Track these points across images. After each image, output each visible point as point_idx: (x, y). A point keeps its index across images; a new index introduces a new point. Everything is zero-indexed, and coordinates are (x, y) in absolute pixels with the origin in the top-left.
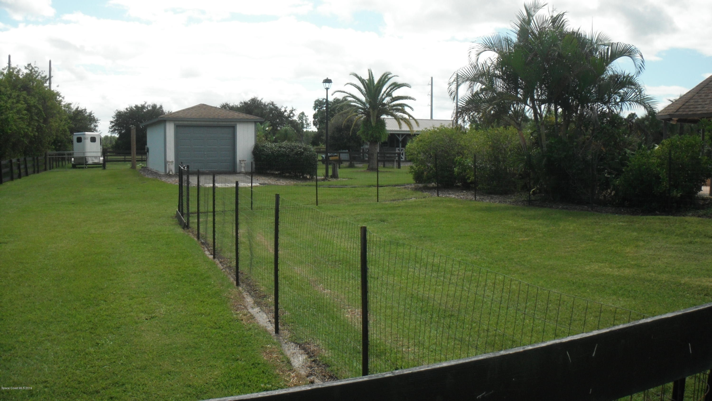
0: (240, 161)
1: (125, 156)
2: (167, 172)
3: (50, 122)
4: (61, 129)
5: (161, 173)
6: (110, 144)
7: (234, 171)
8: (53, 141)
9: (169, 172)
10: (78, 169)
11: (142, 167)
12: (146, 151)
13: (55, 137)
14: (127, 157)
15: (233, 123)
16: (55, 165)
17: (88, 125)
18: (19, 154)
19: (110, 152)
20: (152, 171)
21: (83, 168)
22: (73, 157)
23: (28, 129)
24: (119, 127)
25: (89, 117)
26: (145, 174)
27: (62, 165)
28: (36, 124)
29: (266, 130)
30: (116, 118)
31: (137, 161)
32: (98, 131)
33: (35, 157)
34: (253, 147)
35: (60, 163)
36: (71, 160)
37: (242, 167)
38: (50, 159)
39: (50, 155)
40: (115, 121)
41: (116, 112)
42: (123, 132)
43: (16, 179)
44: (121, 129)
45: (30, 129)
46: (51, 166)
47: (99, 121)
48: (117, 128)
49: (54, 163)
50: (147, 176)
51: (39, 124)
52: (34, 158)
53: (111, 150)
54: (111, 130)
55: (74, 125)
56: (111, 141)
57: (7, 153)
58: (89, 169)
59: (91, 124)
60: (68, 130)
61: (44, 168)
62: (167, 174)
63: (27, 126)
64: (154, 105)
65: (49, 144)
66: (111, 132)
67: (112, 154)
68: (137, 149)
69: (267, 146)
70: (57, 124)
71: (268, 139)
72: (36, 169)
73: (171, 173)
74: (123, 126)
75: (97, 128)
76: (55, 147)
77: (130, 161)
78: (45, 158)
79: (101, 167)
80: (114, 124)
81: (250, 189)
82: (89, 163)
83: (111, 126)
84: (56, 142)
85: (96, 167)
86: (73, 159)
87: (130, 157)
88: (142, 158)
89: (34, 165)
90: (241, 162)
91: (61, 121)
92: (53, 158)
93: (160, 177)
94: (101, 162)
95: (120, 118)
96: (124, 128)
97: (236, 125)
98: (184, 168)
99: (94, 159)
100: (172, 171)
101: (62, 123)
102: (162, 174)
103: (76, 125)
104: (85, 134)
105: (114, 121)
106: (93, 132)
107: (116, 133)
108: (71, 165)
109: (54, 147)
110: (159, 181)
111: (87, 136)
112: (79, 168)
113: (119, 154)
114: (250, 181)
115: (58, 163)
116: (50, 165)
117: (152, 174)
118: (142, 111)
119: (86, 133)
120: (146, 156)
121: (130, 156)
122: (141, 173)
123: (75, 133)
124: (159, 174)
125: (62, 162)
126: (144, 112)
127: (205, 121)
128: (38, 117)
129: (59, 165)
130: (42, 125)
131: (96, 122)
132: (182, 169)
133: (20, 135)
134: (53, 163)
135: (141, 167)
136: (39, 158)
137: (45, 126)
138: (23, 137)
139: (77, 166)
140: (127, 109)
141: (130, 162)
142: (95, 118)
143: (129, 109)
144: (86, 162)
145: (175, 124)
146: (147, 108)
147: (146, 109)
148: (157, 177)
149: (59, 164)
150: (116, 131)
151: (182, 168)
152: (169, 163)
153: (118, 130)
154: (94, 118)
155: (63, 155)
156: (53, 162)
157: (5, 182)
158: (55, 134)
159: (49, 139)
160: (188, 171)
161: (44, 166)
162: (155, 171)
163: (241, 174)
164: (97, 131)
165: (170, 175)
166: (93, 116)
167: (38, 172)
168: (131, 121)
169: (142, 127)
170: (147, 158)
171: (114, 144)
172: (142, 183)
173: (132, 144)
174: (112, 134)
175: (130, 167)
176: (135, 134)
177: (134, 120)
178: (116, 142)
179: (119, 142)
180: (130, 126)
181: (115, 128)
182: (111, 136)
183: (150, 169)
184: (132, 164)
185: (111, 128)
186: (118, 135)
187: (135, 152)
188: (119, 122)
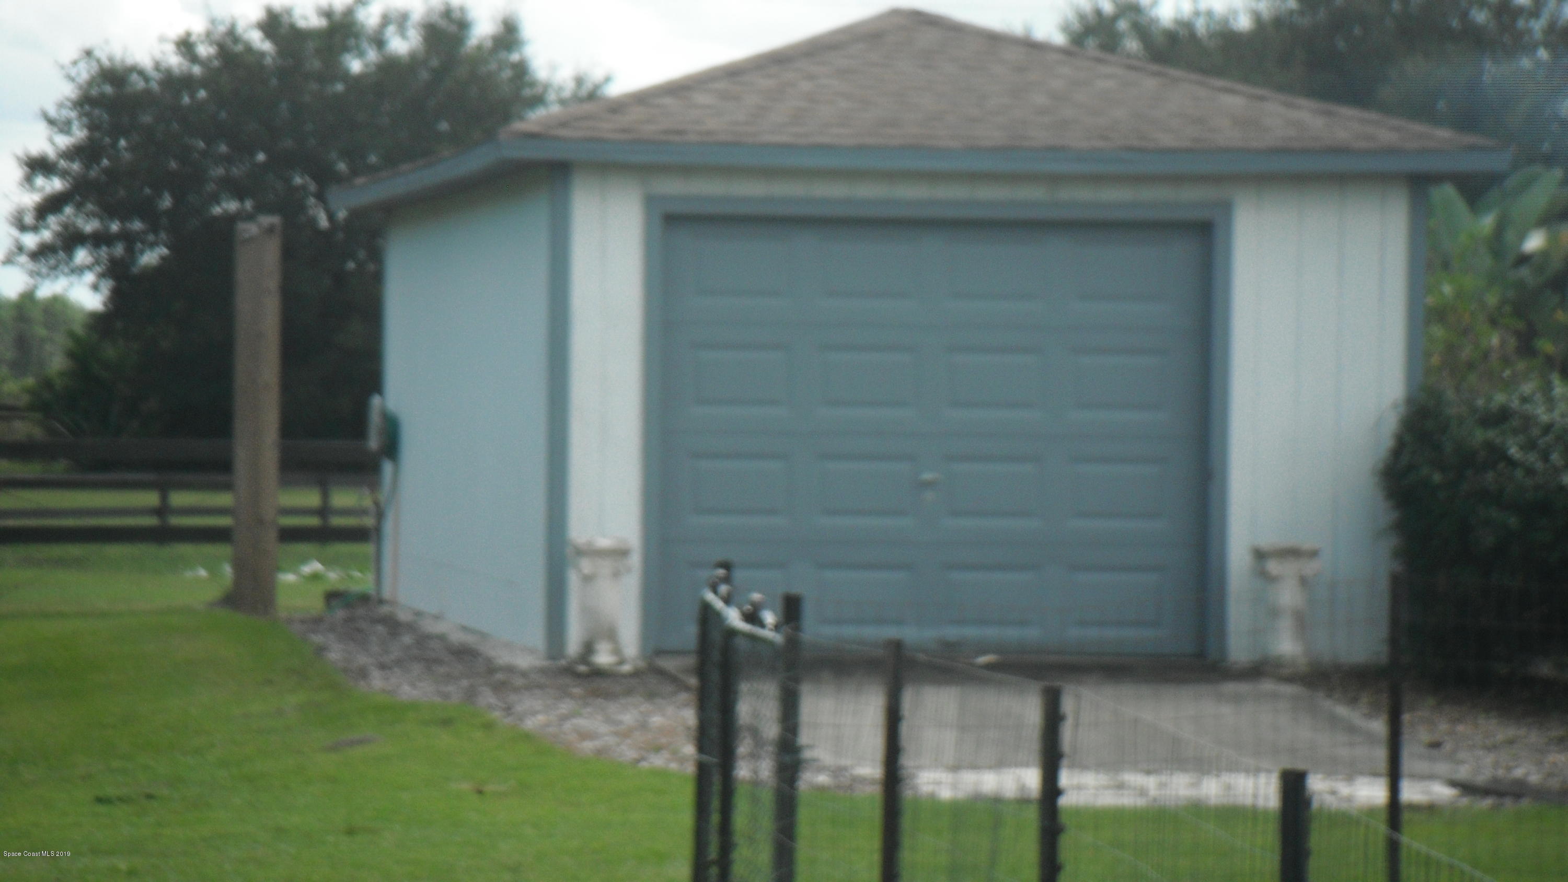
0: (1260, 555)
1: (163, 489)
2: (573, 644)
5: (504, 658)
6: (19, 366)
7: (1201, 654)
9: (589, 649)
11: (332, 597)
12: (374, 443)
14: (179, 499)
15: (1190, 194)
20: (423, 639)
24: (109, 211)
26: (362, 659)
29: (1524, 259)
30: (79, 134)
31: (290, 535)
34: (1391, 424)
37: (1274, 613)
40: (72, 153)
41: (84, 73)
42: (150, 258)
44: (128, 238)
48: (89, 226)
50: (377, 681)
53: (25, 429)
54: (30, 241)
56: (23, 343)
62: (569, 671)
64: (447, 13)
66: (34, 255)
68: (288, 429)
69: (1528, 421)
71: (1546, 346)
73: (604, 658)
74: (147, 211)
77: (215, 535)
80: (56, 184)
81: (1382, 828)
83: (31, 199)
87: (224, 499)
88: (324, 511)
90: (1273, 567)
93: (500, 688)
95: (117, 131)
96: (155, 227)
97: (1227, 208)
98: (752, 617)
100: (611, 635)
102: (524, 662)
105: (64, 155)
107: (79, 271)
110: (489, 726)
113: (105, 465)
114: (1381, 754)
117: (430, 663)
118: (336, 72)
120: (374, 485)
121: (227, 487)
122: (321, 650)
124: (491, 669)
126: (355, 82)
127: (933, 177)
132: (732, 633)
135: (318, 590)
140: (185, 45)
141: (223, 550)
143: (204, 50)
145: (650, 202)
146: (379, 42)
147: (372, 55)
148: (471, 695)
150: (82, 256)
151: (733, 617)
152: (586, 566)
153: (98, 240)
160: (793, 644)
162: (457, 637)
163: (1268, 686)
165: (598, 673)
168: (227, 160)
169: (331, 217)
170: (380, 515)
171: (62, 374)
172: (334, 748)
173: (241, 378)
174: (39, 279)
175: (214, 592)
176: (272, 282)
177: (252, 154)
178: (71, 355)
179: (110, 352)
180: (225, 211)
181: (65, 226)
182: (28, 297)
183: (403, 616)
184: (239, 565)
185: (29, 219)
186: (95, 287)
187: (270, 456)
188: (106, 171)
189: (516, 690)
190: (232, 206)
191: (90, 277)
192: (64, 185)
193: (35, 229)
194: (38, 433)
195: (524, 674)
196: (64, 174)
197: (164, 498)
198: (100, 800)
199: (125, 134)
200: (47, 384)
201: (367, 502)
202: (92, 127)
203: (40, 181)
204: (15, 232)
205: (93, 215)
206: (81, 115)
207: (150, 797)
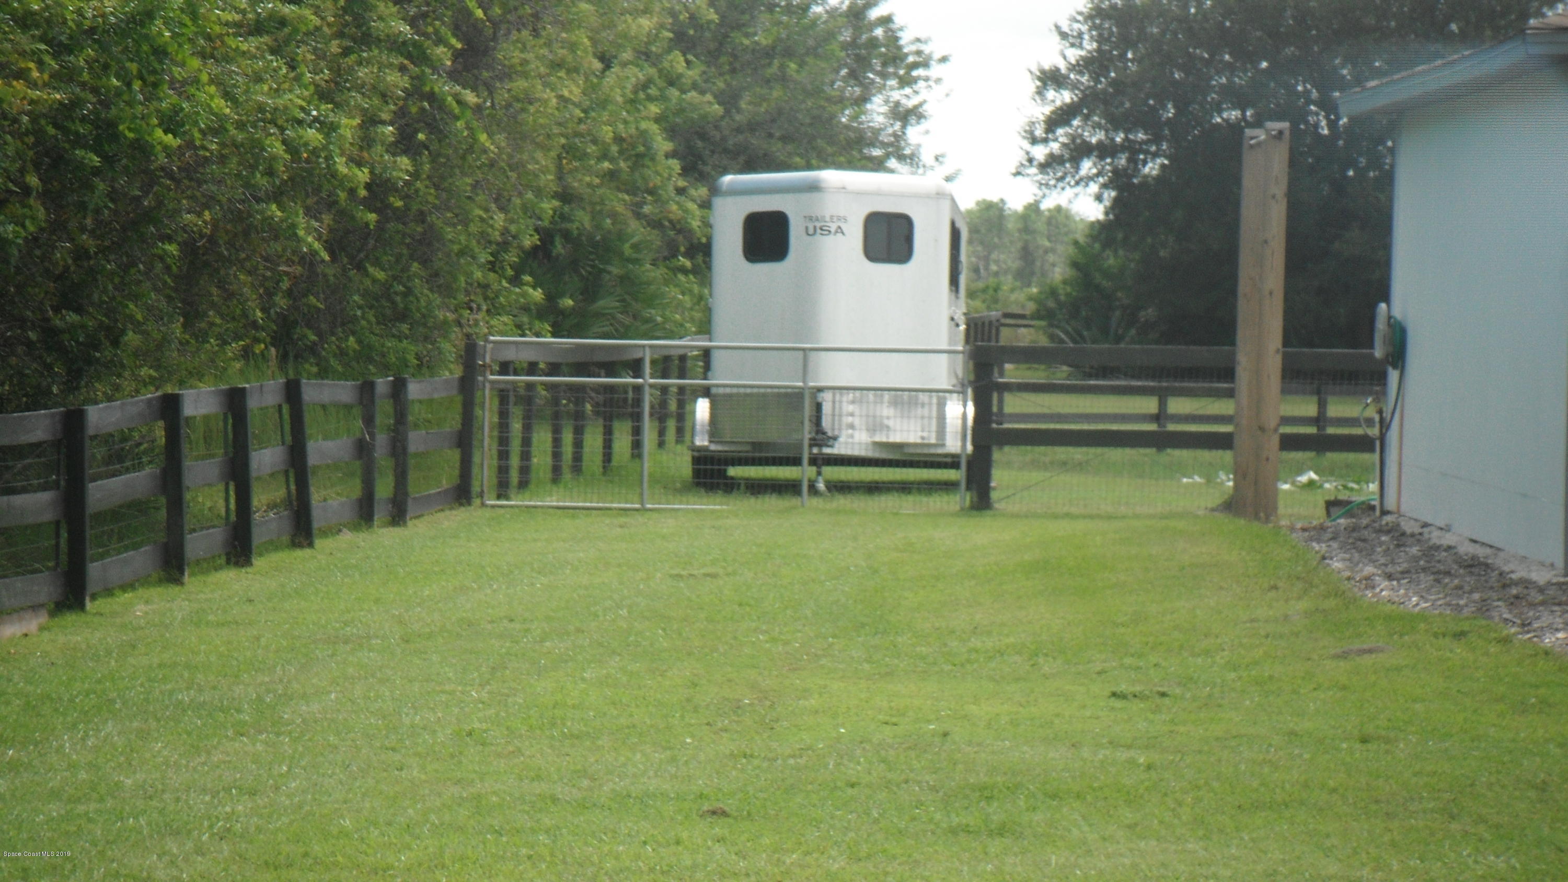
1: (1163, 395)
3: (508, 74)
4: (607, 133)
5: (1519, 572)
6: (1024, 275)
8: (529, 241)
10: (753, 503)
12: (1379, 351)
13: (548, 206)
14: (1177, 405)
16: (541, 459)
17: (841, 101)
18: (235, 346)
19: (1029, 355)
20: (1431, 550)
21: (790, 488)
22: (706, 392)
23: (328, 128)
24: (1115, 123)
25: (846, 36)
26: (1367, 570)
27: (607, 457)
28: (396, 81)
30: (1090, 45)
31: (1290, 443)
32: (926, 157)
33: (382, 384)
35: (593, 440)
36: (683, 417)
38: (503, 395)
39: (505, 368)
40: (1086, 65)
42: (1151, 168)
43: (207, 565)
44: (1132, 148)
45: (348, 126)
46: (515, 461)
47: (935, 70)
48: (1095, 137)
49: (542, 438)
50: (1383, 592)
51: (418, 80)
52: (367, 389)
53: (1027, 336)
54: (1040, 153)
55: (720, 98)
57: (132, 338)
58: (842, 501)
59: (864, 99)
60: (662, 145)
61: (447, 479)
63: (323, 95)
65: (493, 266)
66: (1044, 167)
67: (1037, 375)
68: (1291, 337)
70: (573, 90)
72: (384, 488)
74: (1150, 122)
75: (914, 134)
76: (551, 298)
77: (1222, 442)
78: (467, 385)
79: (948, 486)
80: (1066, 97)
82: (839, 449)
83: (1041, 111)
84: (559, 248)
85: (904, 488)
86: (702, 409)
88: (1319, 421)
89: (363, 449)
91: (607, 61)
92: (527, 397)
93: (1515, 602)
94: (952, 445)
95: (1126, 42)
96: (1157, 139)
99: (886, 411)
101: (610, 79)
102: (1541, 577)
103: (729, 100)
104: (814, 187)
105: (1072, 68)
106: (878, 165)
107: (1081, 181)
108: (683, 465)
109: (537, 295)
111: (830, 206)
112: (758, 488)
113: (1104, 372)
115: (568, 437)
116: (503, 455)
117: (1440, 575)
119: (830, 177)
120: (1381, 396)
121: (1230, 394)
122: (1322, 559)
123: (728, 179)
124: (1505, 582)
125: (608, 433)
128: (412, 22)
129: (578, 458)
130: (446, 88)
131: (906, 81)
133: (260, 180)
134: (526, 442)
135: (1319, 500)
136: (414, 389)
137: (471, 97)
138: (277, 196)
139: (732, 471)
141: (1227, 456)
142: (905, 38)
144: (821, 437)
148: (1484, 609)
149: (578, 444)
150: (1087, 166)
153: (1103, 151)
154: (893, 39)
155: (610, 368)
156: (527, 428)
157: (109, 592)
158: (548, 179)
159: (499, 219)
161: (455, 456)
162: (1466, 549)
164: (911, 159)
166: (886, 20)
167: (398, 516)
168: (1230, 67)
169: (1332, 125)
170: (1385, 426)
171: (1065, 282)
172: (1344, 656)
173: (1244, 286)
174: (1047, 191)
175: (1215, 498)
176: (1279, 189)
177: (1255, 64)
178: (1075, 265)
179: (1111, 261)
180: (1226, 121)
181: (1073, 138)
182: (1033, 208)
183: (1408, 527)
184: (1240, 473)
185: (1039, 132)
186: (1099, 198)
187: (1273, 364)
188: (1114, 83)
189: (1532, 605)
190: (1234, 114)
191: (1094, 188)
192: (1072, 99)
193: (1045, 141)
194: (1043, 341)
195: (1541, 590)
196: (1074, 86)
197: (1162, 404)
198: (1114, 694)
199: (1133, 45)
200: (1053, 292)
201: (1371, 412)
202: (1100, 40)
203: (1051, 94)
204: (1026, 145)
205: (1098, 126)
206: (1094, 27)
207: (1163, 695)
